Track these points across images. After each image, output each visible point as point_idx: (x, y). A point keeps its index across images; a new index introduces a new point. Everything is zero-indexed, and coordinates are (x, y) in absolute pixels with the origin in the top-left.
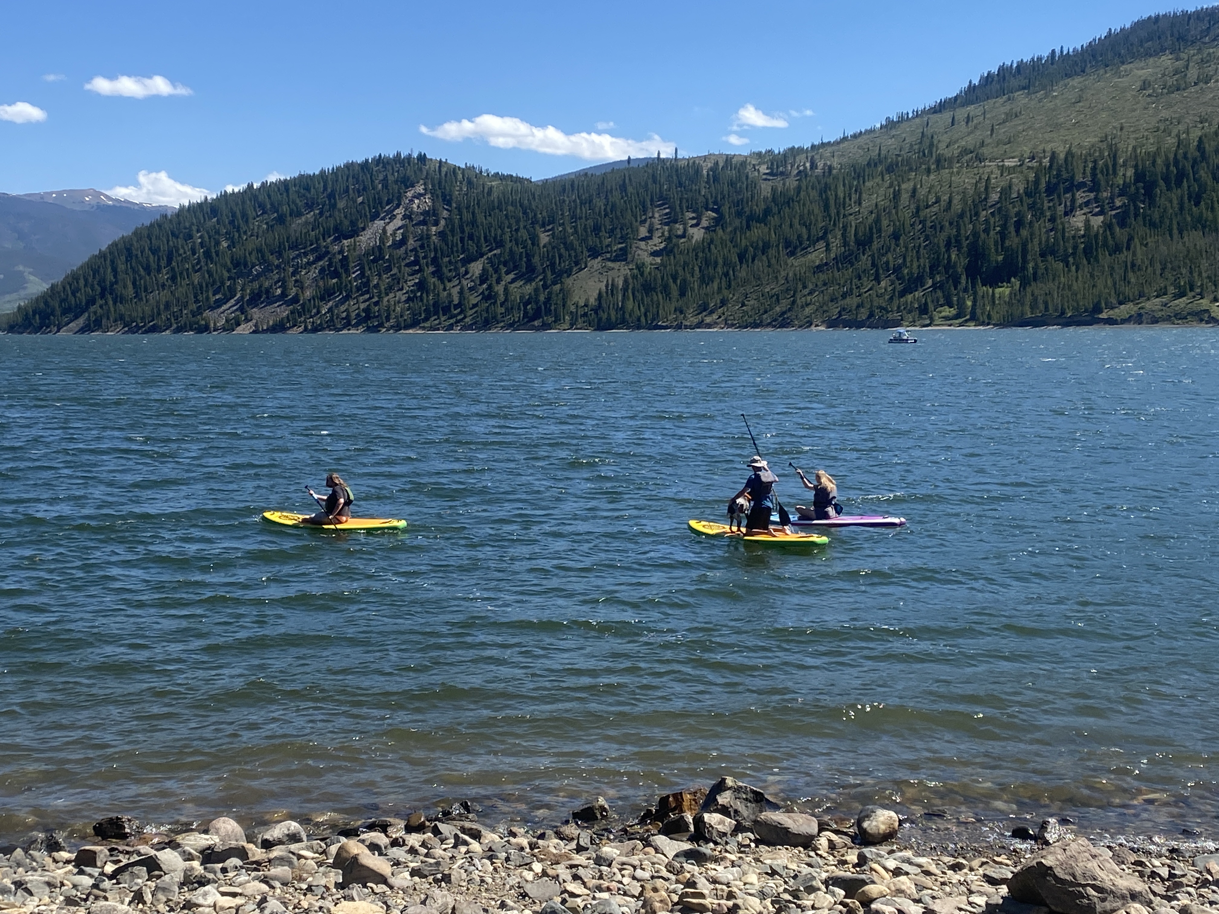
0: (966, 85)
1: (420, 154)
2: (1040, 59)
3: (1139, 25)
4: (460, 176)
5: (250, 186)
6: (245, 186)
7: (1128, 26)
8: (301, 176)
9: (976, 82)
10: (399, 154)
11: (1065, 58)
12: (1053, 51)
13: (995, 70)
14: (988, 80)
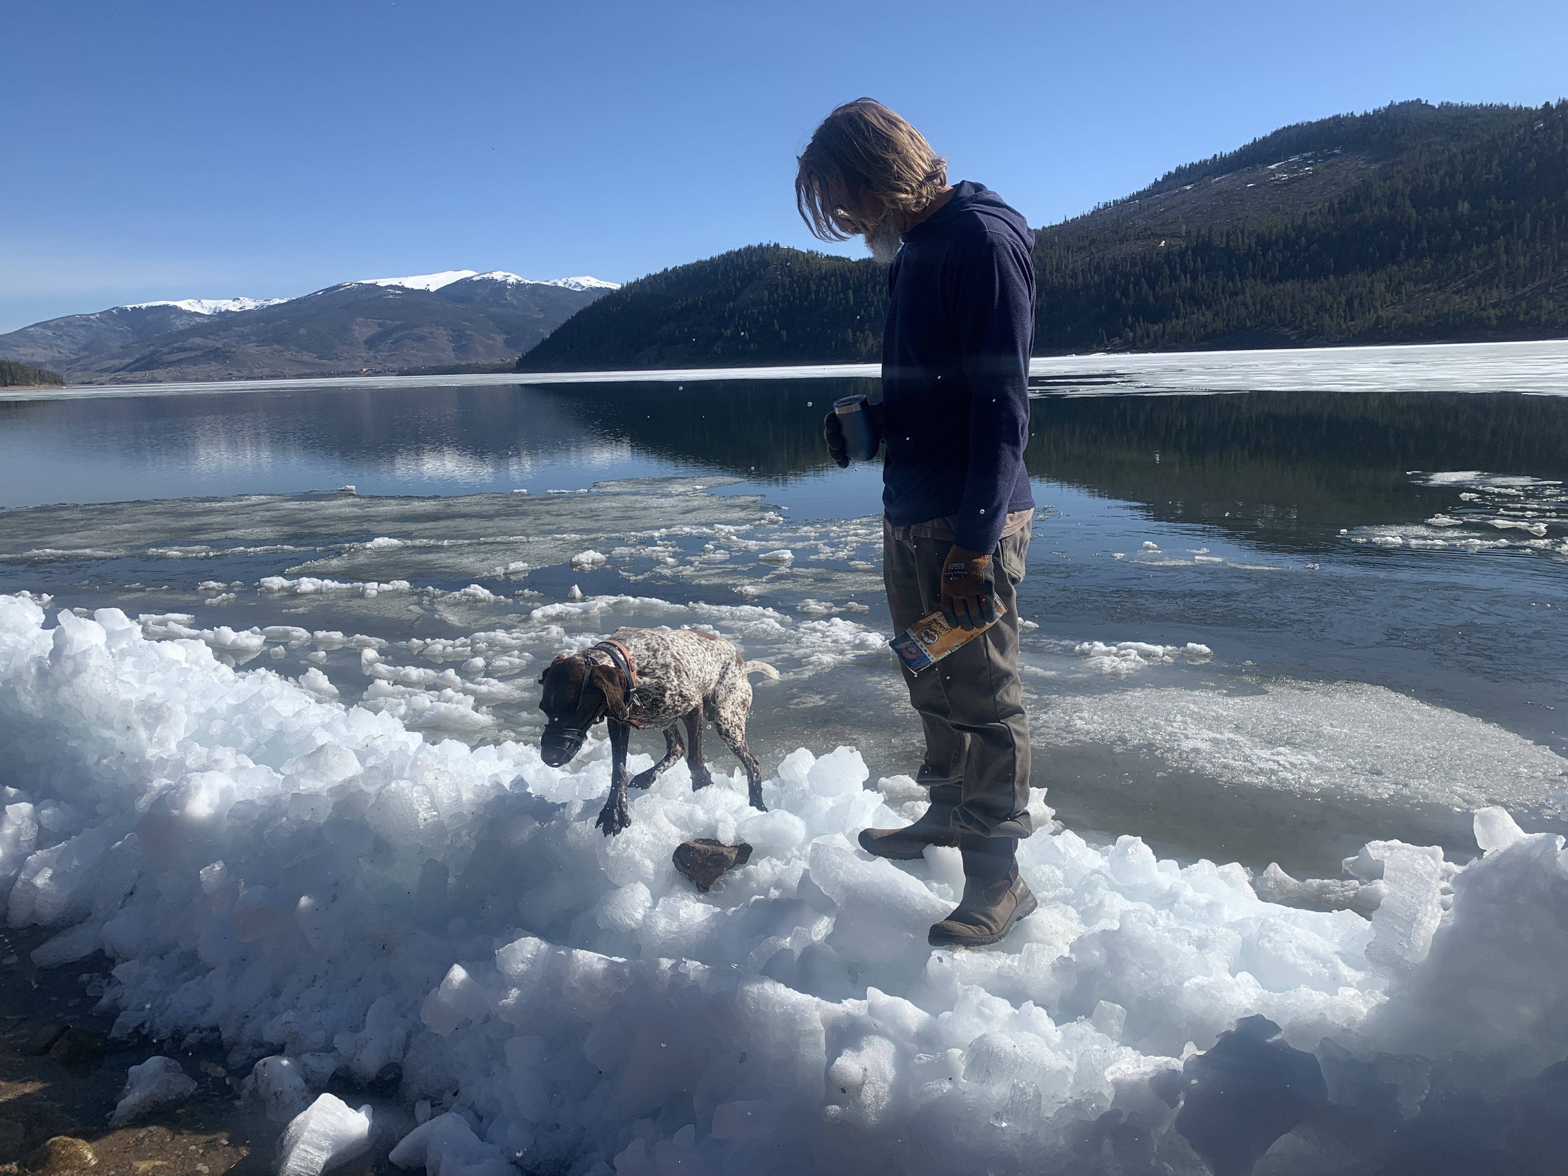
0: (1153, 181)
1: (775, 244)
2: (1206, 161)
3: (1276, 134)
4: (801, 258)
5: (666, 270)
6: (662, 270)
7: (1269, 134)
8: (699, 262)
9: (1160, 179)
10: (761, 244)
11: (1224, 159)
12: (1215, 155)
13: (1173, 171)
14: (1168, 177)
